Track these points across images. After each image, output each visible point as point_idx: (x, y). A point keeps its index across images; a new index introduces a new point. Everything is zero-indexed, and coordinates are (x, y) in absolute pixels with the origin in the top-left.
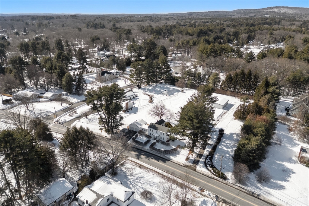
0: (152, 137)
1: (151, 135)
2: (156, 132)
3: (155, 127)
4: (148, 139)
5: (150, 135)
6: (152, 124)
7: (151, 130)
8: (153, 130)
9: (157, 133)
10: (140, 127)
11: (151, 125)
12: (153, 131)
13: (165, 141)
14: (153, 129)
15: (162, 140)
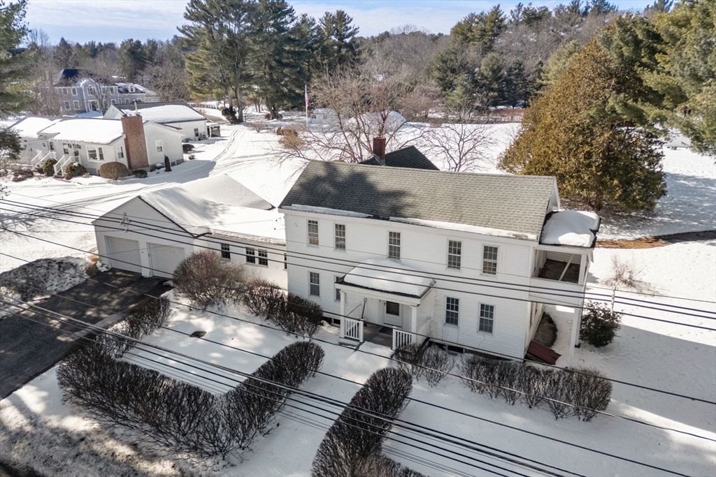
0: (340, 309)
1: (315, 290)
2: (383, 248)
3: (370, 188)
4: (290, 340)
5: (304, 292)
6: (321, 172)
7: (313, 226)
8: (340, 229)
9: (394, 253)
10: (194, 223)
11: (318, 179)
12: (340, 245)
13: (520, 354)
14: (343, 218)
15: (467, 332)
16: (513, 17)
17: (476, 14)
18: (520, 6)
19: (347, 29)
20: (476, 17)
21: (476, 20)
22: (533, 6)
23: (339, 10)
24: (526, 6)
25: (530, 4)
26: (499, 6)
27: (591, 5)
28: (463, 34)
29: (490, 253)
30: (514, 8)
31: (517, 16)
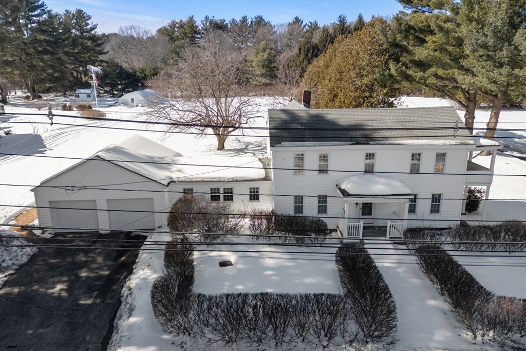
9: (368, 169)
16: (203, 25)
17: (176, 21)
18: (207, 18)
19: (88, 24)
20: (177, 23)
21: (177, 25)
22: (215, 18)
23: (78, 9)
24: (210, 18)
25: (213, 17)
26: (193, 16)
27: (254, 20)
28: (169, 35)
29: (441, 157)
30: (203, 19)
31: (206, 24)
